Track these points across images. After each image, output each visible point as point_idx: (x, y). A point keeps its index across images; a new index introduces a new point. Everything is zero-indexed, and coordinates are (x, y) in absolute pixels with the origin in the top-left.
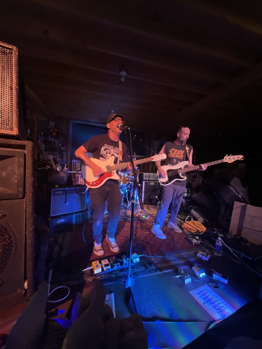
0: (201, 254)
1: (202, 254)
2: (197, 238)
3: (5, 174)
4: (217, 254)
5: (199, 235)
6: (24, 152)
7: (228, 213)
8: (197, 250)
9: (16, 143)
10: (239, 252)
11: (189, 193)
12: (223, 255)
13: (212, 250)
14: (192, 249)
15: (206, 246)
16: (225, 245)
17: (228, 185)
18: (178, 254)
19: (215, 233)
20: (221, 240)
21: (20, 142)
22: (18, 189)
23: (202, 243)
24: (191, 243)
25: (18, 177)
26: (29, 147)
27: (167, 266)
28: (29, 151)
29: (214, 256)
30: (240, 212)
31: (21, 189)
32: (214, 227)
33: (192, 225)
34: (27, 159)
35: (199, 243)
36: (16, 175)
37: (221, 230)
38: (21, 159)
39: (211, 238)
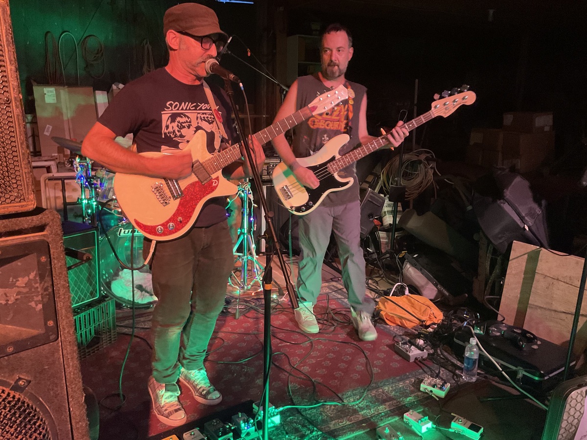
0: (429, 384)
1: (433, 382)
2: (421, 342)
3: (14, 296)
4: (467, 379)
5: (426, 333)
6: (45, 239)
7: (497, 271)
8: (421, 374)
9: (30, 225)
10: (514, 368)
11: (398, 216)
12: (480, 378)
13: (456, 369)
14: (408, 374)
15: (442, 361)
16: (486, 354)
17: (500, 200)
18: (374, 392)
19: (465, 327)
20: (477, 344)
21: (36, 220)
22: (46, 324)
23: (433, 354)
24: (405, 359)
25: (42, 297)
26: (55, 227)
27: (349, 425)
28: (58, 236)
29: (459, 383)
30: (524, 268)
31: (51, 323)
32: (462, 308)
33: (407, 307)
34: (54, 255)
35: (426, 356)
36: (37, 296)
37: (479, 317)
38: (43, 257)
39: (455, 339)
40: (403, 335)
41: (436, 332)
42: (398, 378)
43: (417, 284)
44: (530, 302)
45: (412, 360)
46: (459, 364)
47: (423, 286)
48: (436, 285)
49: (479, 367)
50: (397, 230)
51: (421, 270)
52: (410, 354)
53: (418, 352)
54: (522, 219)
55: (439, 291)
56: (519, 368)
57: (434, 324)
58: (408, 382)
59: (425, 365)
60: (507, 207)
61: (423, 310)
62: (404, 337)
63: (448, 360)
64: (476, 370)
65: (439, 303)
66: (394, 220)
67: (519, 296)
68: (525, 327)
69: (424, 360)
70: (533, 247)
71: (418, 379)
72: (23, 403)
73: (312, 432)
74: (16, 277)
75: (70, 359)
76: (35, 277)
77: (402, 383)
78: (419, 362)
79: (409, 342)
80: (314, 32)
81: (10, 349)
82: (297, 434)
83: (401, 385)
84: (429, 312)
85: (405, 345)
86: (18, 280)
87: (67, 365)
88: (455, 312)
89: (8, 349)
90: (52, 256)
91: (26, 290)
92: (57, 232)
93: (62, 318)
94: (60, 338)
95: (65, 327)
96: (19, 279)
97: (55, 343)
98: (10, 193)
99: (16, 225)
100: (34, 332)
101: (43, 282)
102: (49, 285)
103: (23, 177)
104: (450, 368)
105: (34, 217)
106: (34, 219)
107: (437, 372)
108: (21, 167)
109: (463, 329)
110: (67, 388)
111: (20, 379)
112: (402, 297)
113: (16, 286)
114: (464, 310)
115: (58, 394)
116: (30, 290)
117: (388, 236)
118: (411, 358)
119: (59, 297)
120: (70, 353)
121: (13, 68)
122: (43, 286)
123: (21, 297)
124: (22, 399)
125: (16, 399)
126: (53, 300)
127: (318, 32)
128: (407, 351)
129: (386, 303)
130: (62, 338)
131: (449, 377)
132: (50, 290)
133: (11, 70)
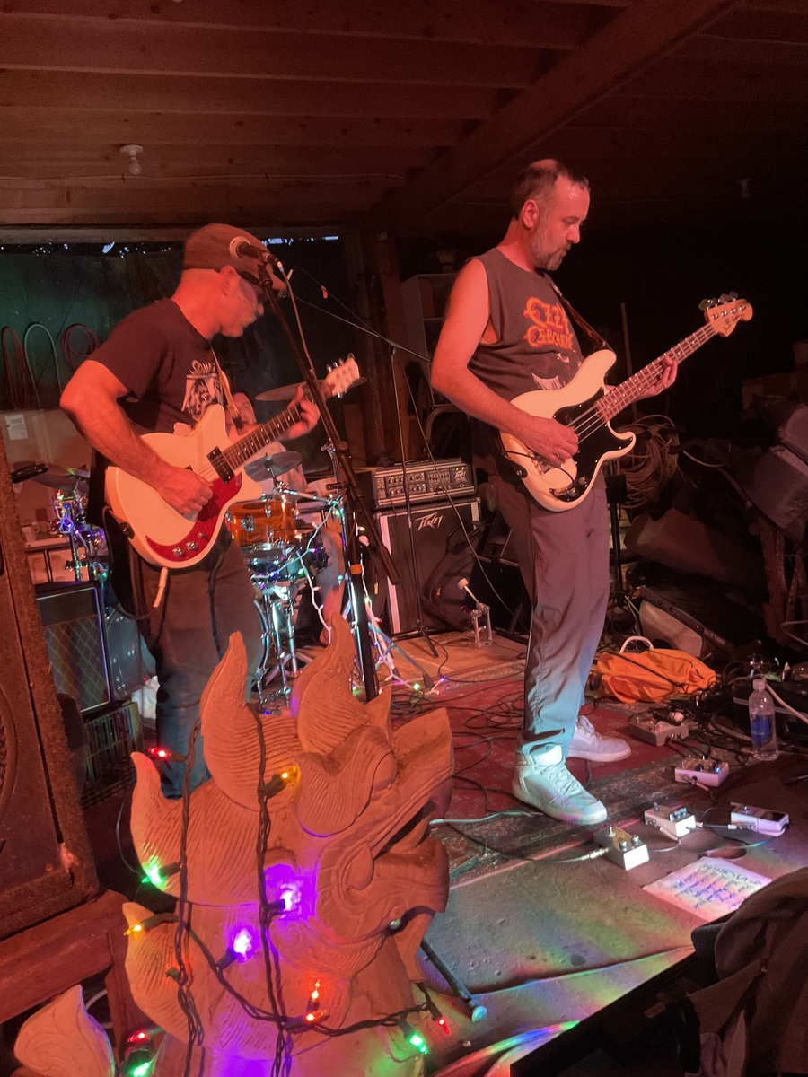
0: (690, 768)
1: (696, 765)
2: (678, 716)
13: (741, 746)
14: (653, 763)
15: (716, 738)
27: (548, 839)
29: (746, 764)
33: (648, 664)
35: (685, 734)
39: (735, 699)
40: (646, 712)
42: (636, 769)
43: (666, 634)
45: (660, 742)
47: (677, 636)
48: (700, 631)
51: (670, 611)
52: (656, 733)
53: (670, 727)
55: (706, 639)
58: (654, 772)
59: (685, 747)
61: (677, 668)
63: (726, 735)
65: (713, 660)
69: (683, 740)
71: (672, 767)
73: (482, 855)
77: (642, 776)
78: (673, 743)
79: (656, 717)
80: (445, 268)
82: (456, 860)
83: (641, 778)
84: (690, 670)
85: (647, 722)
104: (731, 746)
107: (707, 752)
110: (23, 652)
112: (643, 652)
115: (10, 660)
118: (658, 740)
127: (451, 267)
128: (652, 731)
129: (609, 661)
130: (10, 573)
131: (727, 757)
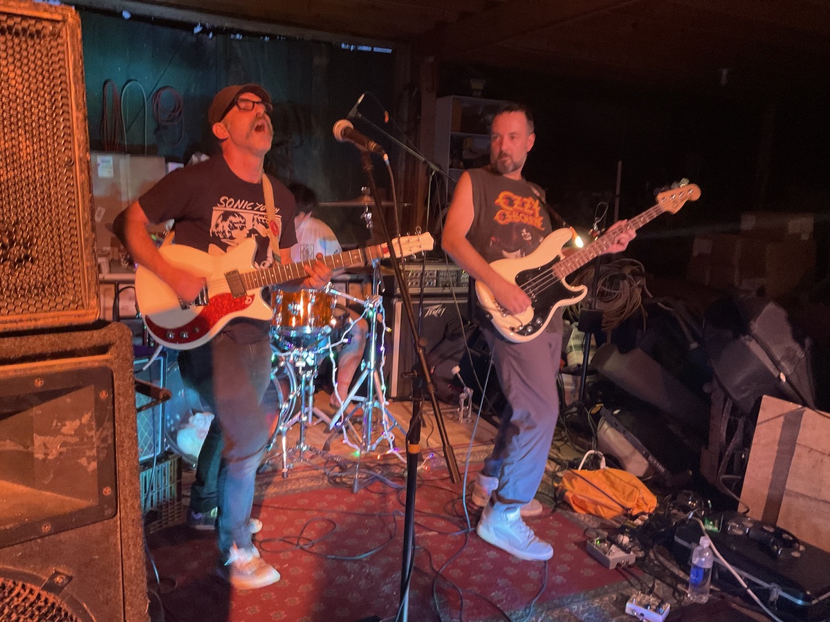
0: (640, 604)
1: (644, 602)
2: (625, 540)
3: (56, 448)
4: (694, 598)
5: (632, 526)
6: (108, 365)
7: (737, 439)
8: (627, 587)
9: (87, 343)
10: (766, 585)
11: (590, 352)
12: (715, 598)
13: (677, 583)
14: (606, 587)
15: (656, 569)
16: (722, 562)
17: (744, 335)
18: (558, 612)
19: (691, 519)
20: (710, 547)
21: (96, 337)
22: (100, 492)
23: (643, 559)
24: (603, 565)
25: (97, 452)
26: (124, 348)
28: (127, 361)
29: (683, 603)
30: (778, 438)
31: (108, 491)
32: (685, 491)
33: (605, 488)
34: (118, 389)
35: (632, 561)
36: (92, 449)
37: (710, 506)
38: (104, 392)
39: (676, 538)
40: (598, 528)
41: (646, 526)
42: (592, 592)
43: (618, 452)
44: (787, 487)
45: (612, 567)
46: (682, 574)
47: (626, 458)
48: (646, 457)
49: (713, 582)
50: (589, 373)
51: (624, 432)
52: (611, 557)
53: (621, 554)
54: (776, 364)
55: (650, 464)
56: (773, 585)
57: (643, 513)
58: (606, 598)
59: (632, 575)
60: (754, 347)
61: (628, 493)
62: (600, 531)
63: (665, 568)
64: (709, 586)
65: (652, 482)
66: (585, 359)
67: (770, 477)
68: (780, 524)
69: (630, 566)
70: (791, 406)
71: (622, 594)
72: (59, 610)
74: (62, 420)
75: (131, 547)
76: (90, 421)
77: (598, 601)
78: (623, 570)
79: (609, 538)
80: (475, 93)
81: (47, 528)
83: (596, 603)
84: (637, 495)
85: (603, 544)
86: (65, 425)
87: (126, 554)
88: (674, 498)
89: (43, 528)
90: (116, 391)
91: (76, 439)
92: (126, 355)
93: (124, 484)
94: (118, 514)
95: (128, 497)
96: (67, 423)
97: (112, 521)
98: (63, 296)
99: (69, 343)
100: (83, 503)
101: (101, 430)
102: (109, 434)
103: (83, 274)
104: (669, 580)
105: (96, 333)
106: (94, 335)
107: (651, 585)
108: (82, 257)
109: (687, 522)
110: (123, 591)
111: (57, 573)
112: (597, 471)
113: (61, 434)
114: (688, 495)
115: (111, 599)
116: (82, 439)
117: (575, 381)
118: (611, 564)
119: (122, 453)
120: (132, 537)
121: (81, 116)
122: (101, 434)
123: (67, 450)
124: (57, 605)
125: (49, 605)
126: (113, 457)
128: (606, 553)
129: (573, 480)
130: (123, 514)
131: (667, 594)
132: (110, 441)
133: (77, 118)
